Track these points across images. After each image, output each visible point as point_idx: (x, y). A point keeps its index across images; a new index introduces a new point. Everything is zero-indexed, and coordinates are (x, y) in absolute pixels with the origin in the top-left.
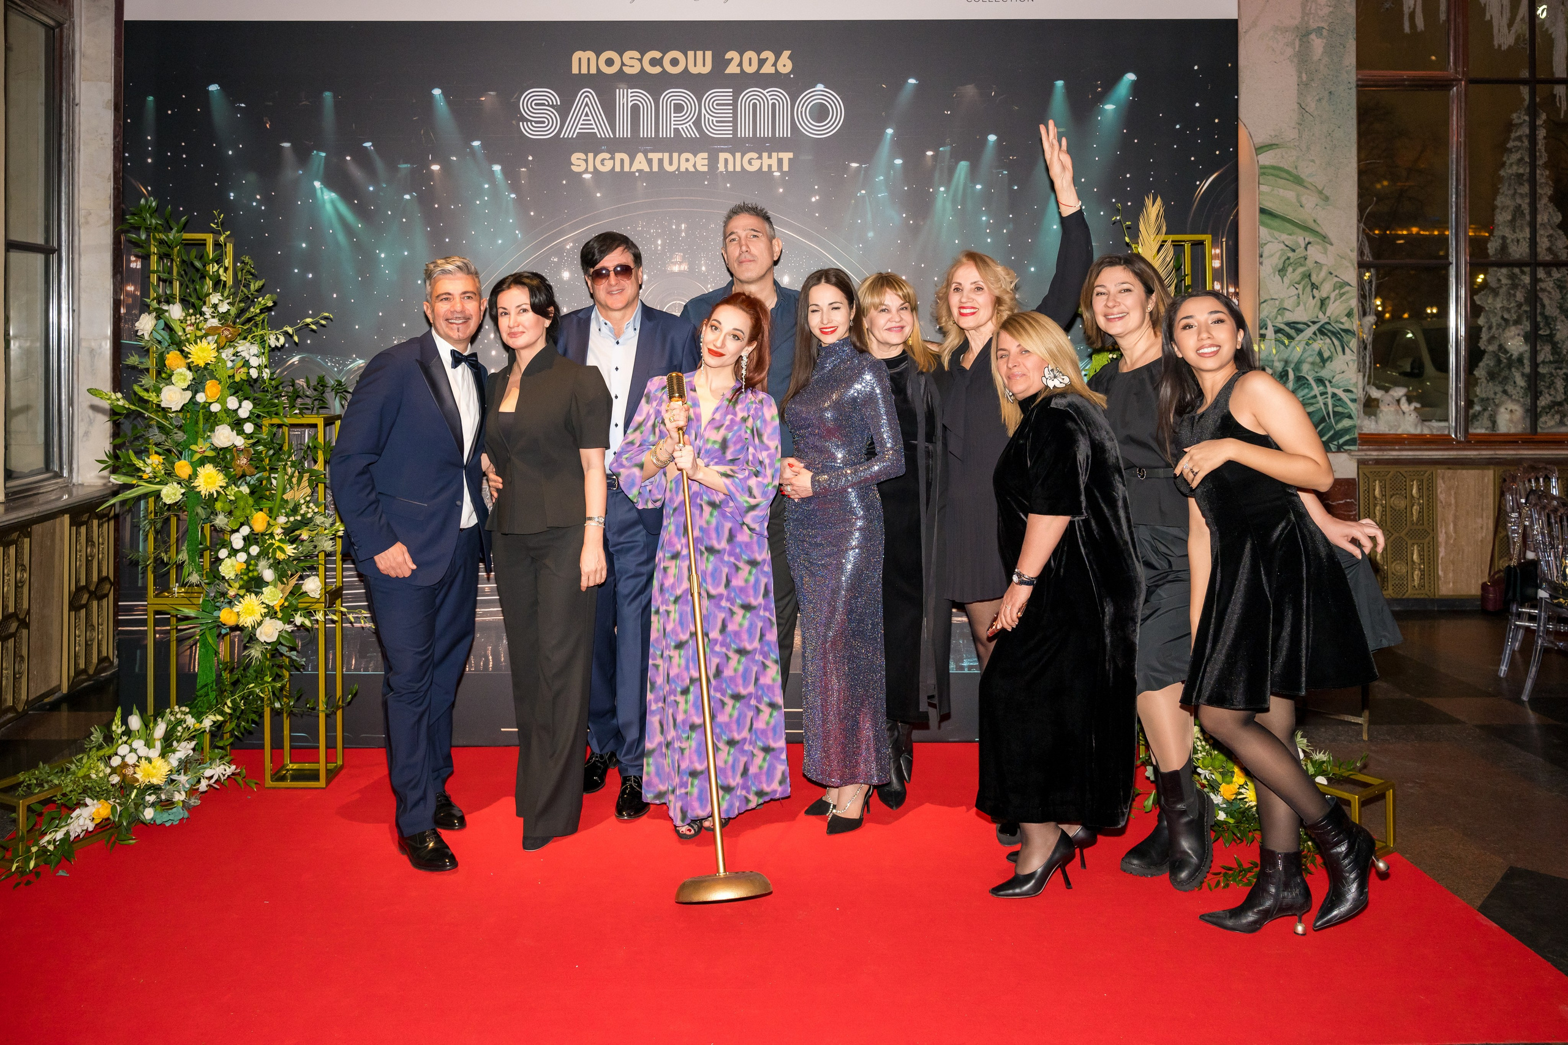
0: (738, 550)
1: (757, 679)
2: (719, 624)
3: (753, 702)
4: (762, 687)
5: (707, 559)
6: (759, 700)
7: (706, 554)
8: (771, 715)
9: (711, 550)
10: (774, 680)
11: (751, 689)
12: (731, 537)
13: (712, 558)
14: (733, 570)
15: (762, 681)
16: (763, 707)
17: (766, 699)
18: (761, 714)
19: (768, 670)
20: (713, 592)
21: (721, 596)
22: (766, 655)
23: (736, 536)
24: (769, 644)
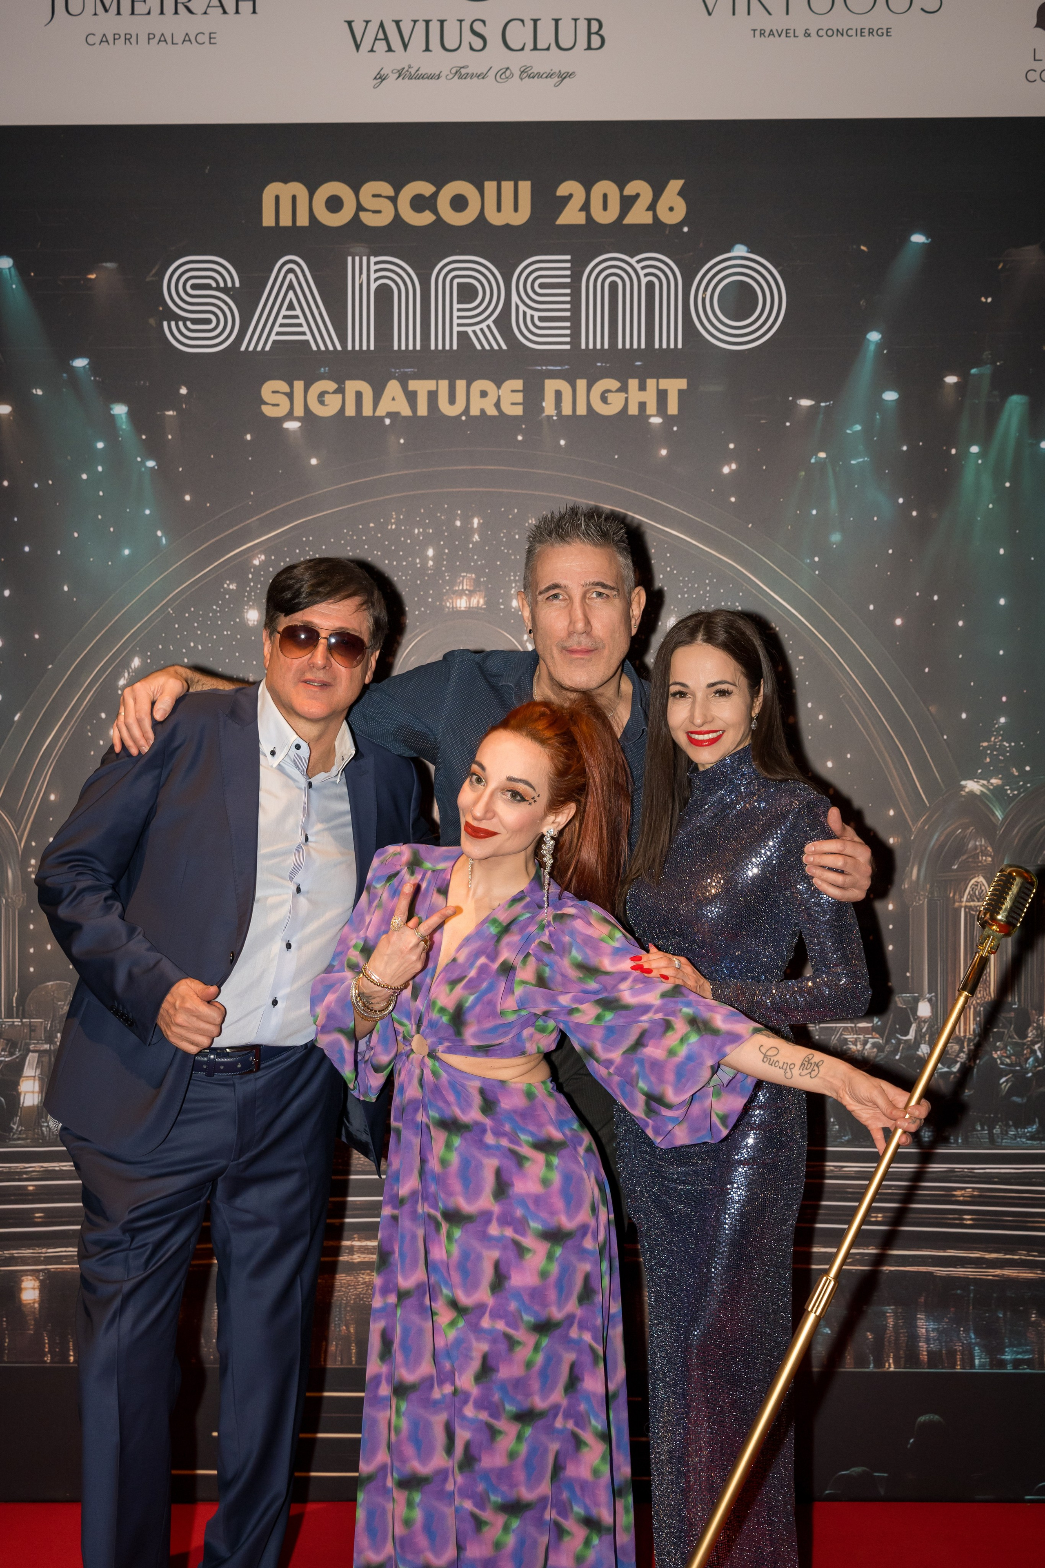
0: (519, 1212)
1: (558, 1468)
2: (475, 1365)
3: (550, 1515)
4: (570, 1484)
5: (449, 1237)
6: (564, 1510)
7: (445, 1226)
8: (587, 1543)
9: (454, 1217)
10: (596, 1472)
11: (545, 1488)
12: (502, 1188)
13: (457, 1233)
14: (511, 1254)
15: (571, 1471)
16: (569, 1524)
17: (578, 1509)
18: (566, 1539)
19: (585, 1450)
20: (465, 1300)
21: (480, 1308)
22: (581, 1420)
23: (511, 1185)
24: (588, 1397)
